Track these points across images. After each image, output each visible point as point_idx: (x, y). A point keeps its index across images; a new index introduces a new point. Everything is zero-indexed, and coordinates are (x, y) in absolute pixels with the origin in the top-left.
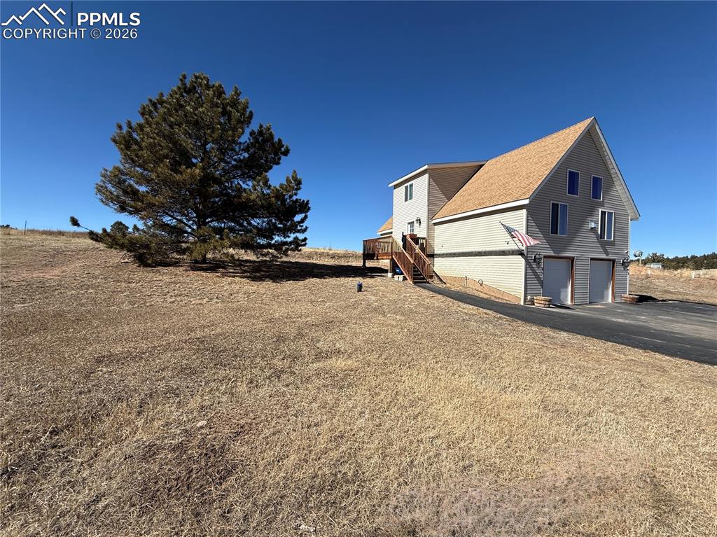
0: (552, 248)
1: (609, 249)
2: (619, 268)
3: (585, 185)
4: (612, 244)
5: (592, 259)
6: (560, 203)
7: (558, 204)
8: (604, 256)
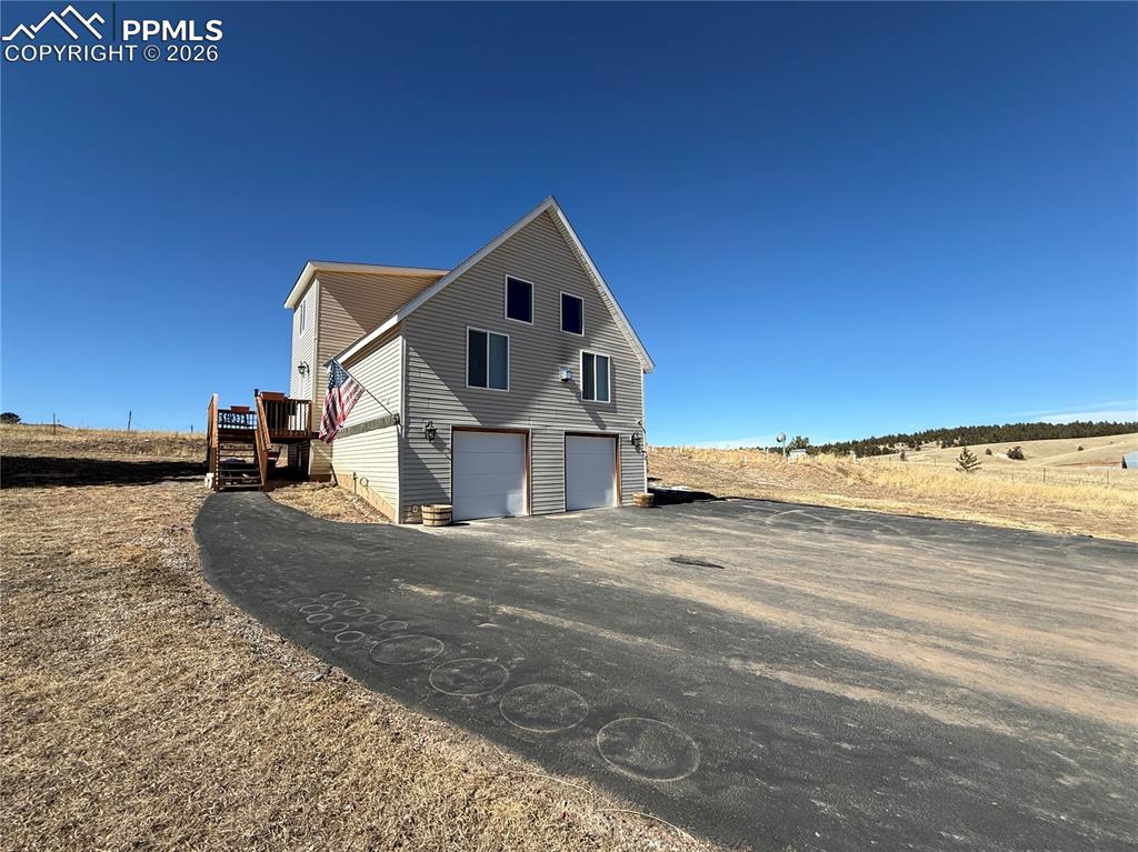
0: (473, 411)
1: (605, 417)
2: (627, 449)
3: (545, 307)
4: (612, 409)
5: (567, 434)
6: (489, 332)
7: (486, 334)
8: (595, 429)
